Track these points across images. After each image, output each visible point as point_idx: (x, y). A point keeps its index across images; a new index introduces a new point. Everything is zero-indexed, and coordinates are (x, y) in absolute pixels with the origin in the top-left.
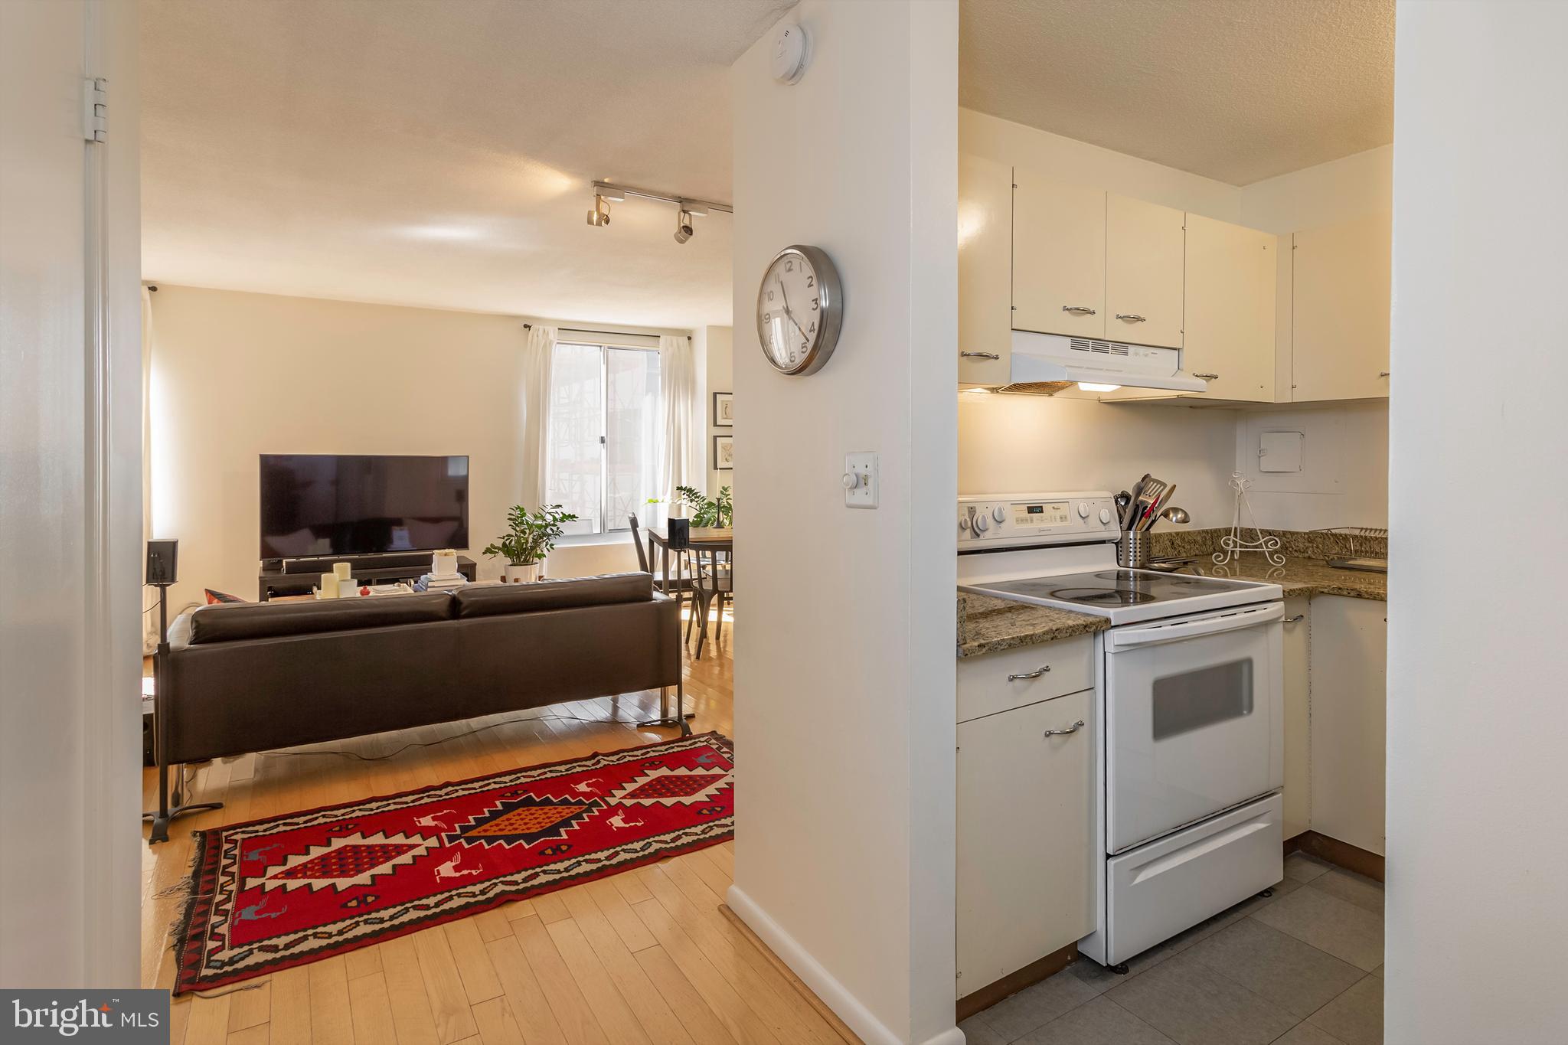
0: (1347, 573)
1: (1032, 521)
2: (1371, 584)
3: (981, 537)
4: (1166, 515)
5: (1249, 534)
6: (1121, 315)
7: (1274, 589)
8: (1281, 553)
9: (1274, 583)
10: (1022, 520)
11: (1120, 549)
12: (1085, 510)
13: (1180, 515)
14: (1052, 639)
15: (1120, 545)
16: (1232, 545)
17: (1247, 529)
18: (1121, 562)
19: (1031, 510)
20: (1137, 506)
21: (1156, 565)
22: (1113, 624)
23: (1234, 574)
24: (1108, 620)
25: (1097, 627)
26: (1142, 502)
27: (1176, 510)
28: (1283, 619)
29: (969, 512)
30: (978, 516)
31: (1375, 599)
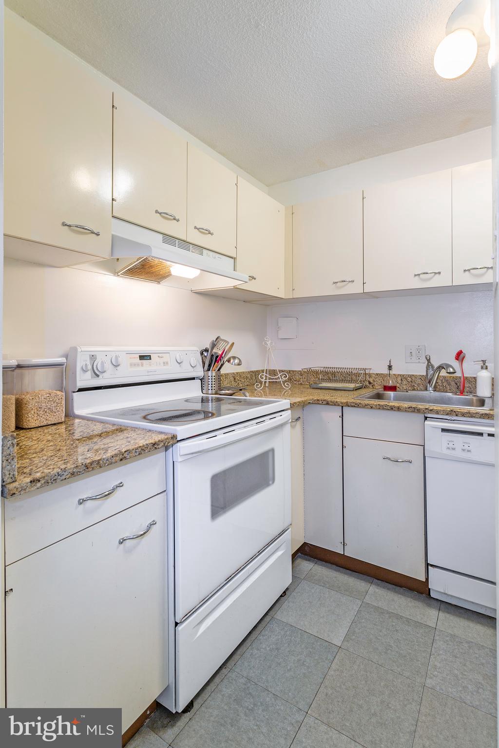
0: (319, 391)
1: (142, 365)
2: (332, 396)
3: (101, 377)
4: (229, 361)
5: (273, 372)
6: (198, 227)
7: (285, 403)
8: (288, 382)
9: (285, 399)
10: (135, 365)
11: (203, 383)
12: (180, 358)
13: (237, 361)
14: (121, 460)
15: (203, 381)
16: (264, 378)
17: (272, 370)
18: (203, 391)
19: (142, 357)
20: (212, 355)
21: (223, 392)
22: (178, 439)
23: (266, 395)
24: (174, 437)
25: (164, 444)
26: (215, 353)
27: (234, 358)
28: (290, 421)
29: (91, 359)
30: (98, 362)
31: (335, 405)
